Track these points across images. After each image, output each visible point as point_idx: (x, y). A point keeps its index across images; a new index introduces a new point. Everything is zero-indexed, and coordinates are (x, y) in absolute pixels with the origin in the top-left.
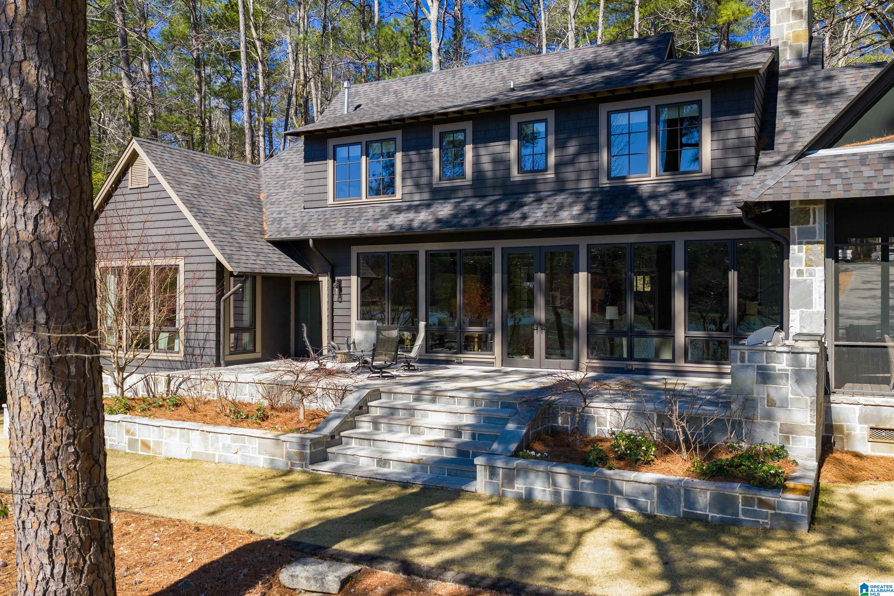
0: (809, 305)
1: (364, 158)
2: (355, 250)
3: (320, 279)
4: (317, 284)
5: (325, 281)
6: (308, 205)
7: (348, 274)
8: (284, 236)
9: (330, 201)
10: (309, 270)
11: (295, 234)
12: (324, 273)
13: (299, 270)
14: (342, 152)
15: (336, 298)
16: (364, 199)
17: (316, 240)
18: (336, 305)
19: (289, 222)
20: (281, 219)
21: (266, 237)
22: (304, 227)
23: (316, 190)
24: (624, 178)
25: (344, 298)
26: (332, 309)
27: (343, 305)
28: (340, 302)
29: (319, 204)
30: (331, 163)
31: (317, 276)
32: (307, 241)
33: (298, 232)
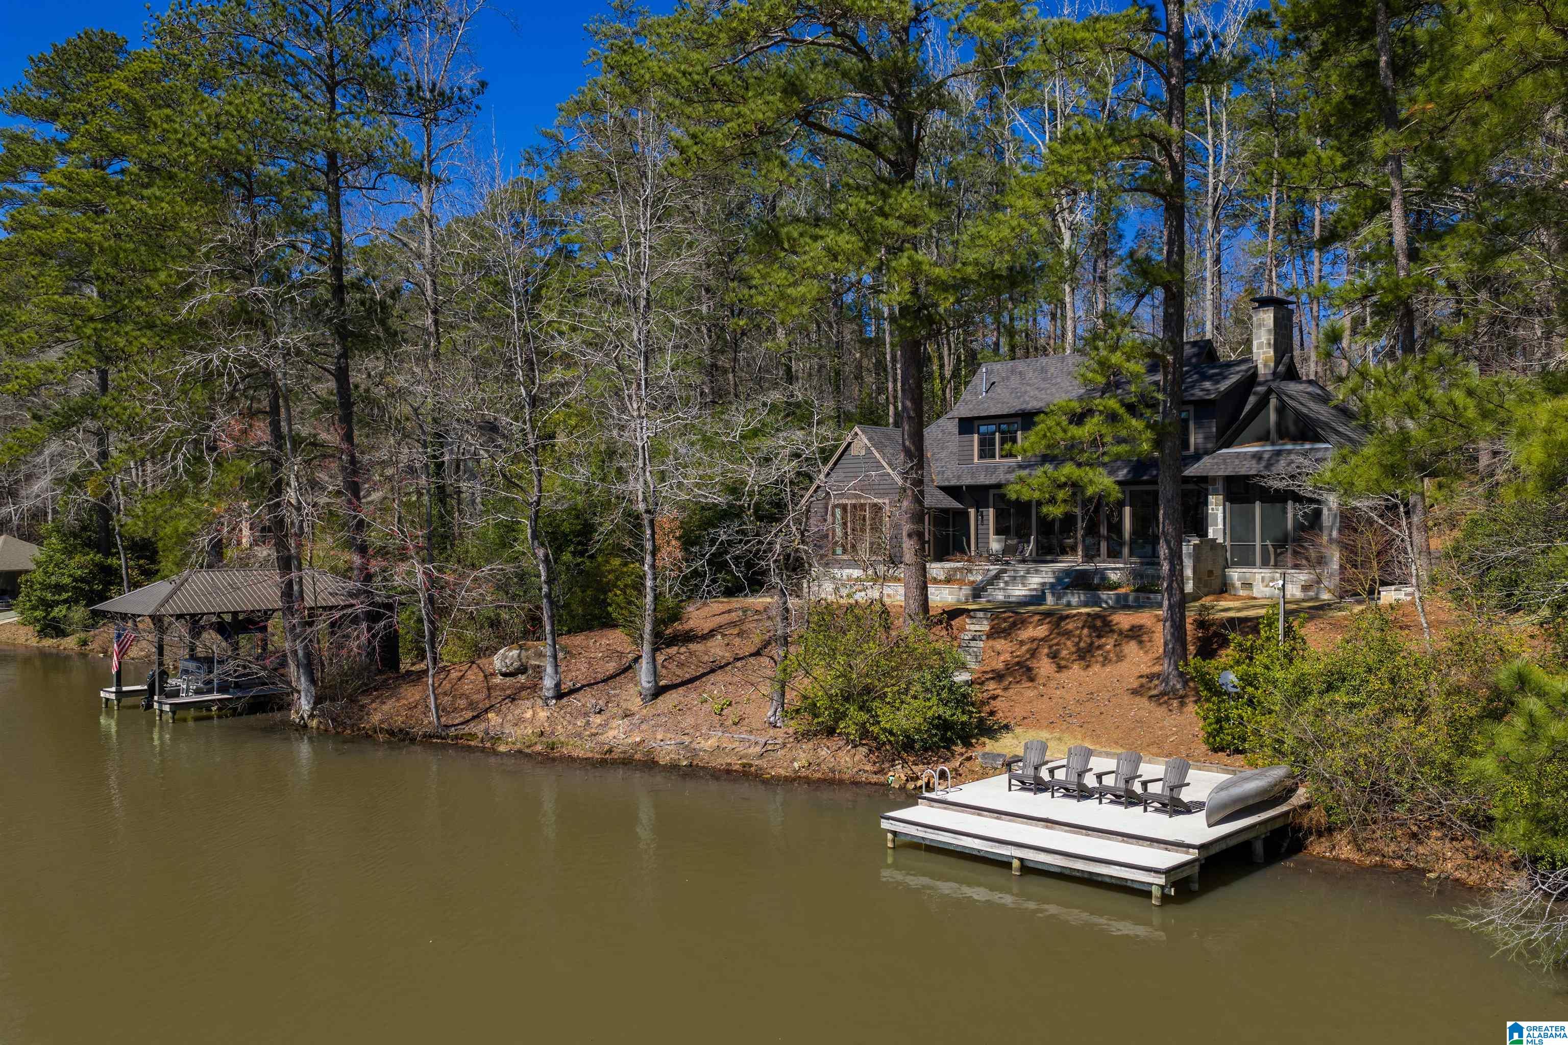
0: (1216, 526)
1: (998, 433)
2: (992, 492)
3: (970, 510)
4: (967, 515)
5: (972, 511)
6: (961, 462)
7: (988, 508)
8: (947, 484)
9: (976, 460)
10: (962, 505)
11: (954, 482)
12: (972, 507)
13: (956, 505)
14: (983, 429)
15: (979, 522)
16: (997, 460)
17: (967, 487)
18: (980, 527)
19: (948, 474)
20: (944, 472)
21: (935, 484)
22: (959, 477)
23: (966, 453)
25: (985, 522)
26: (977, 529)
27: (985, 527)
28: (983, 525)
29: (969, 462)
30: (976, 436)
31: (967, 509)
32: (961, 487)
33: (956, 481)
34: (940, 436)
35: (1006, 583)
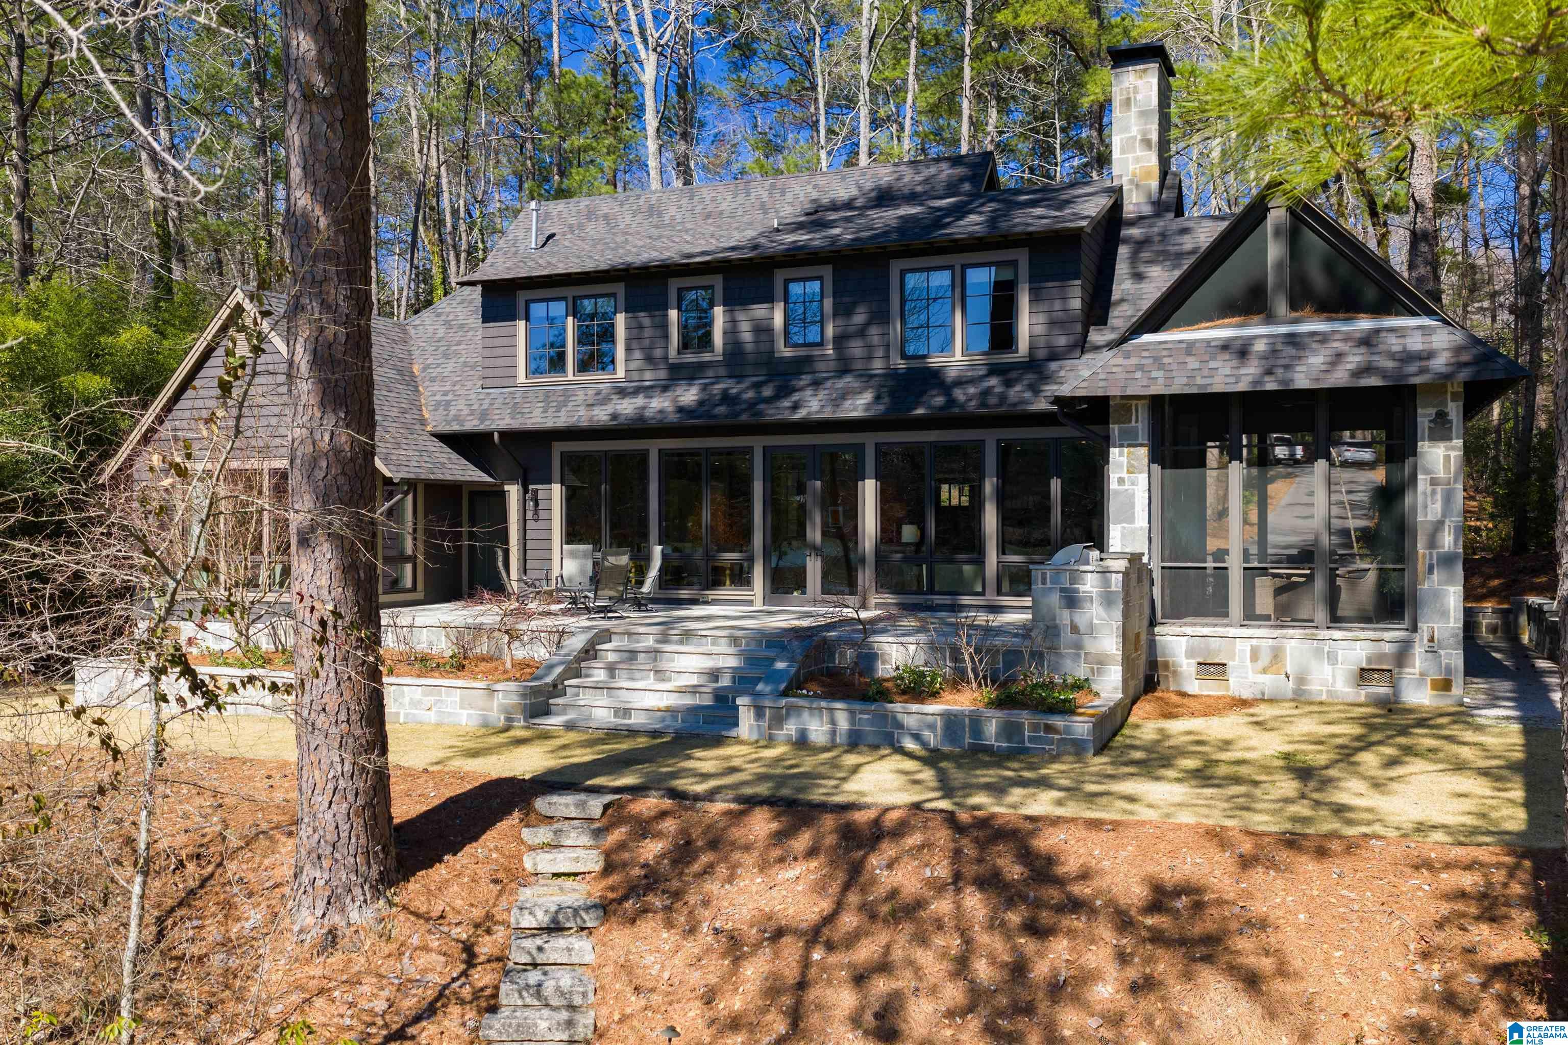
0: (1131, 519)
1: (570, 319)
2: (558, 448)
3: (506, 488)
4: (502, 496)
5: (513, 491)
6: (488, 383)
7: (549, 482)
8: (455, 427)
9: (521, 378)
10: (490, 475)
11: (471, 425)
12: (512, 480)
13: (475, 475)
14: (538, 310)
15: (529, 515)
16: (570, 377)
17: (504, 434)
18: (530, 524)
19: (460, 406)
20: (448, 403)
21: (429, 428)
22: (484, 415)
23: (500, 362)
24: (925, 357)
25: (542, 514)
26: (524, 530)
27: (541, 524)
28: (536, 520)
29: (505, 382)
30: (521, 324)
31: (502, 484)
32: (490, 434)
33: (476, 422)
34: (441, 332)
35: (611, 669)
